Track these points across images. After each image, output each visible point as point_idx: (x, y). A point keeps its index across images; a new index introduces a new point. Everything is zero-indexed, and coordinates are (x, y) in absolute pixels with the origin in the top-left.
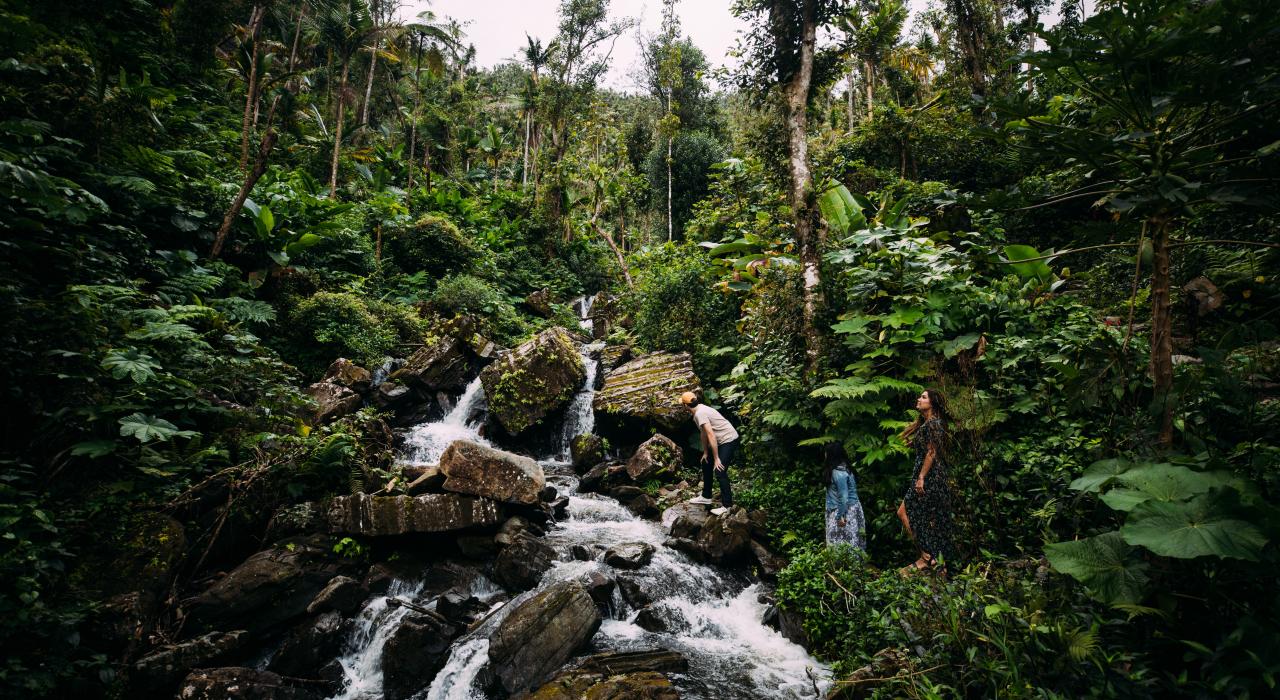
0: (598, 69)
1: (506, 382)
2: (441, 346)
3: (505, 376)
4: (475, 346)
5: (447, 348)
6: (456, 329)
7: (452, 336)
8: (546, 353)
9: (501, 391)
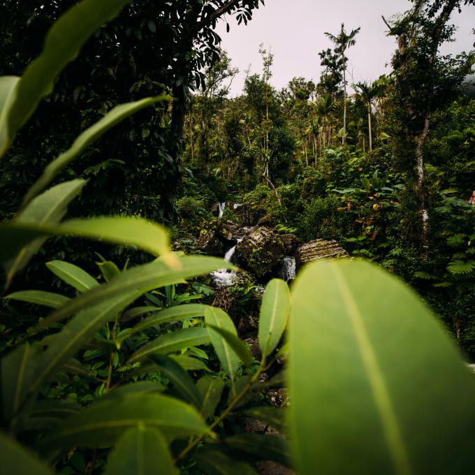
0: (224, 92)
1: (255, 253)
2: (209, 234)
3: (254, 250)
4: (224, 235)
5: (212, 236)
6: (215, 227)
7: (213, 230)
8: (271, 240)
9: (254, 257)
